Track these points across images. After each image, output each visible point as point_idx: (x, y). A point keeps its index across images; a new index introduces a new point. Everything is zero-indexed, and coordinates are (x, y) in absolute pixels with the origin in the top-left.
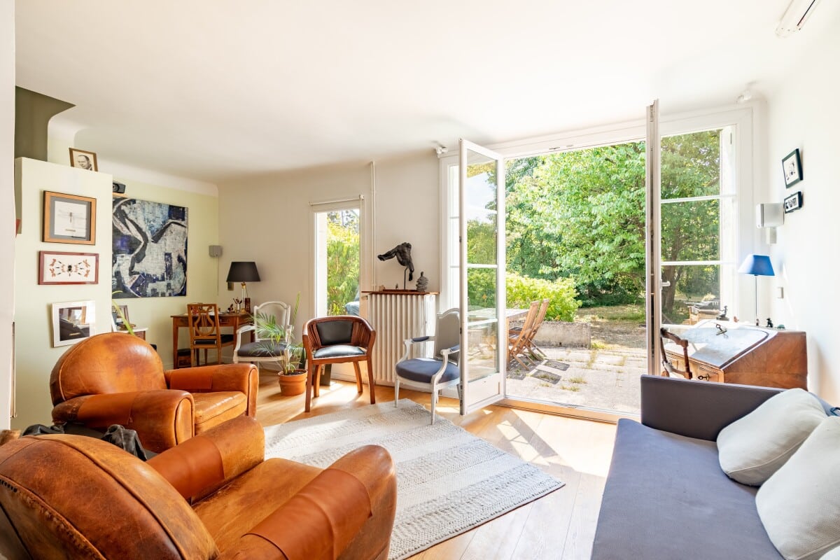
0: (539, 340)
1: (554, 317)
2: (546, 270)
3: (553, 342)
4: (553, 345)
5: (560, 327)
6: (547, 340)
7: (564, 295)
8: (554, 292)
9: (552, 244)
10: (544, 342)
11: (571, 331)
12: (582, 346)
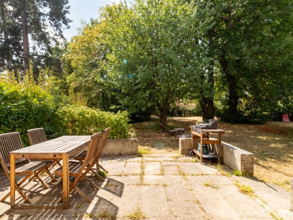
0: (107, 153)
1: (116, 136)
2: (113, 107)
3: (116, 153)
4: (115, 155)
5: (120, 143)
6: (111, 152)
7: (122, 121)
8: (116, 120)
9: (117, 94)
10: (110, 153)
11: (127, 145)
12: (133, 154)
